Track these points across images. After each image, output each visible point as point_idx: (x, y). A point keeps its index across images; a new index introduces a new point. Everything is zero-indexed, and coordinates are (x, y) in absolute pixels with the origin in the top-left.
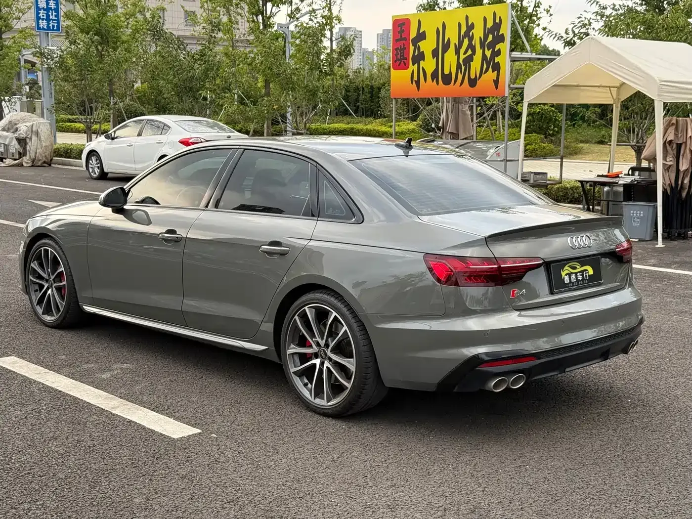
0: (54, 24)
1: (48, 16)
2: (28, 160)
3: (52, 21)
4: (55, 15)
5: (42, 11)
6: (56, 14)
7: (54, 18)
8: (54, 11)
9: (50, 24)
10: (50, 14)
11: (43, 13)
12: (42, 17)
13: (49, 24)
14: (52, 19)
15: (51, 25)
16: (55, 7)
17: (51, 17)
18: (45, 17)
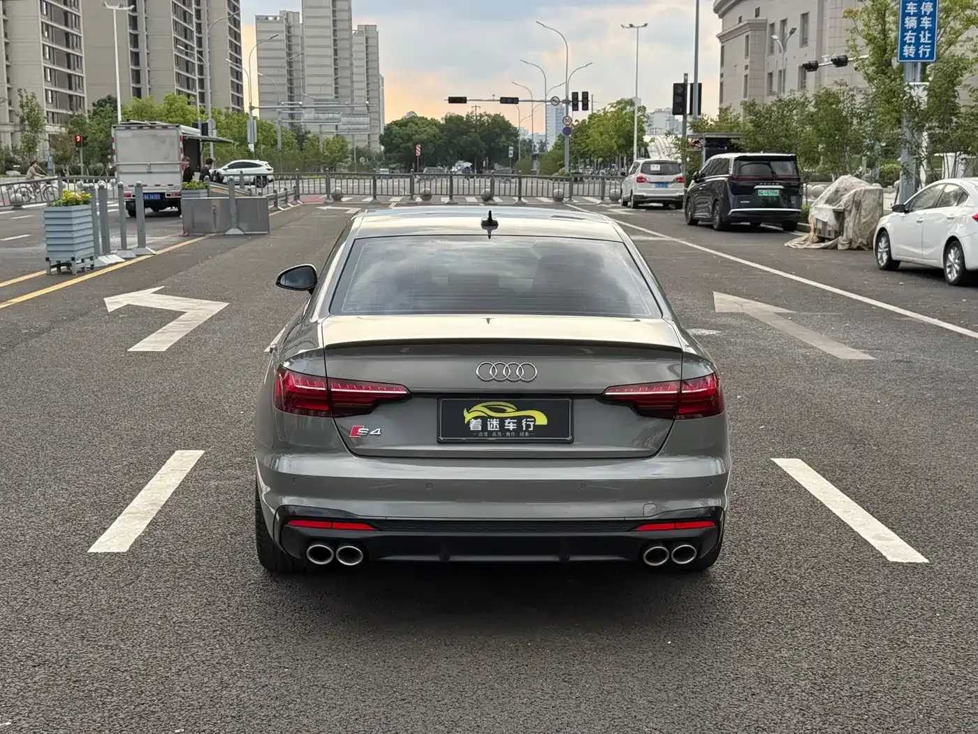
0: (925, 50)
1: (918, 38)
2: (844, 241)
3: (922, 46)
4: (929, 37)
5: (910, 33)
6: (930, 35)
7: (927, 41)
8: (927, 32)
9: (919, 50)
10: (921, 35)
11: (910, 36)
12: (908, 42)
13: (917, 50)
14: (923, 43)
15: (921, 52)
16: (930, 25)
17: (922, 40)
18: (913, 41)
